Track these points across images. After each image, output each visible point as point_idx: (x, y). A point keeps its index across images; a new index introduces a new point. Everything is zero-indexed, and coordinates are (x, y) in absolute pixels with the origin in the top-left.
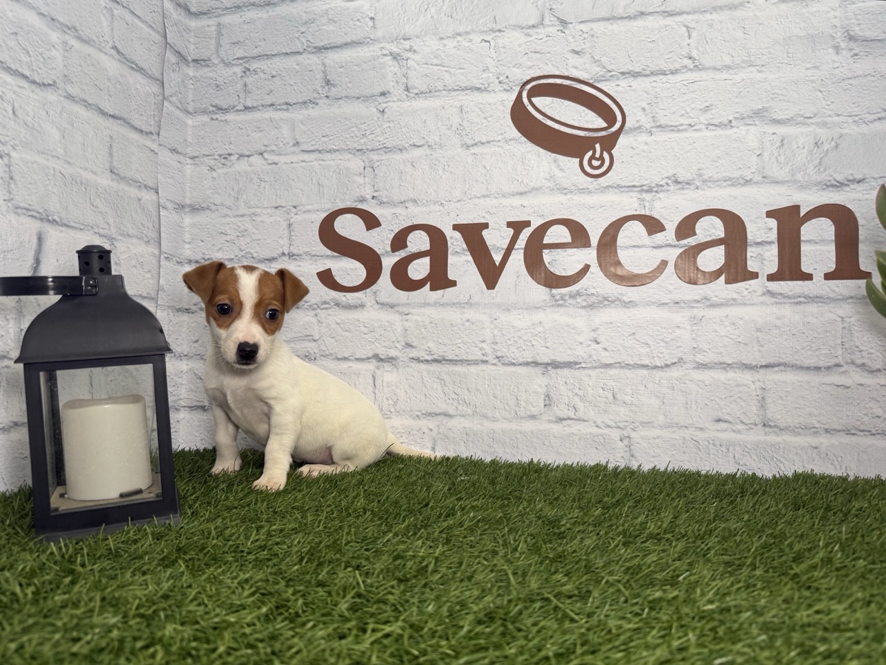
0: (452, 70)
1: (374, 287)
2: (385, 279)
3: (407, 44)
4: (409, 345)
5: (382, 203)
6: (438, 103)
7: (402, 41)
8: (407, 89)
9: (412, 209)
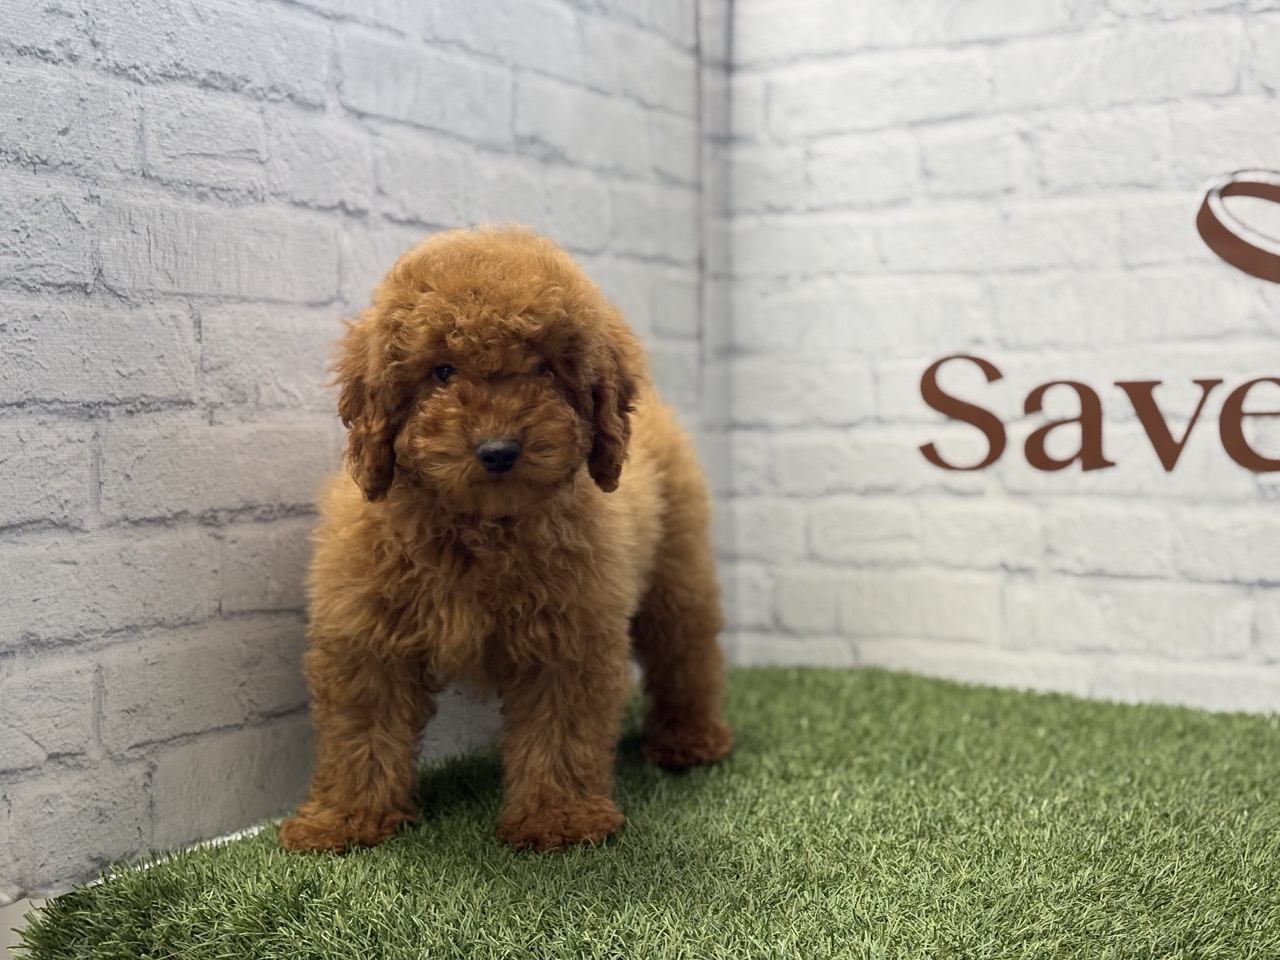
3: (1041, 118)
4: (1050, 551)
5: (1004, 346)
6: (1087, 204)
7: (1035, 114)
8: (1043, 183)
9: (1051, 356)
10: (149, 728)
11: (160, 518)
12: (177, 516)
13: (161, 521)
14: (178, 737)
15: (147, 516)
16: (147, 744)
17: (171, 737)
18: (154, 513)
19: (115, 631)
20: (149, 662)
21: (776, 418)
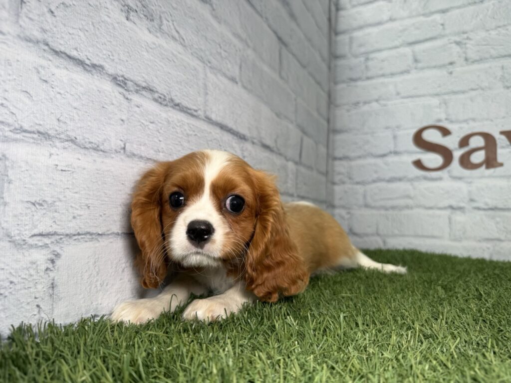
0: (495, 47)
1: (449, 168)
2: (455, 163)
3: (465, 36)
4: (472, 200)
5: (452, 122)
6: (487, 65)
7: (462, 35)
8: (466, 59)
9: (472, 124)
10: (55, 222)
11: (78, 59)
12: (94, 66)
13: (80, 63)
14: (82, 234)
15: (68, 53)
16: (52, 235)
17: (76, 233)
18: (74, 53)
19: (25, 131)
20: (59, 168)
21: (352, 155)
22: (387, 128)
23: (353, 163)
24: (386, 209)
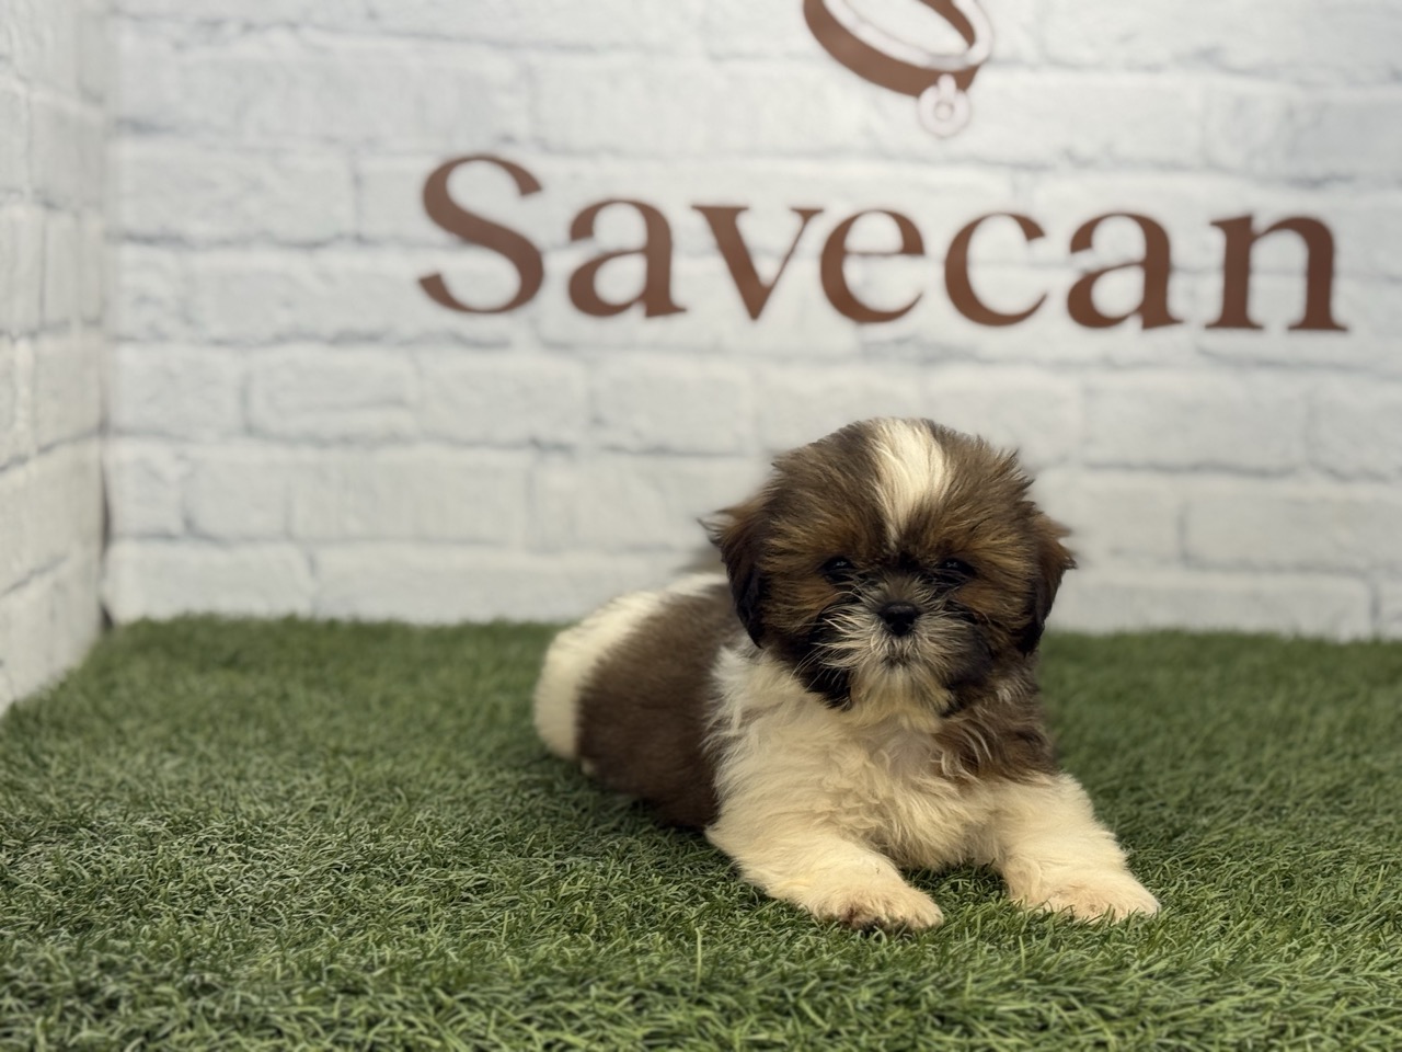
1: (532, 308)
4: (597, 421)
5: (548, 150)
9: (609, 165)
21: (198, 228)
22: (331, 141)
23: (202, 262)
24: (319, 442)
